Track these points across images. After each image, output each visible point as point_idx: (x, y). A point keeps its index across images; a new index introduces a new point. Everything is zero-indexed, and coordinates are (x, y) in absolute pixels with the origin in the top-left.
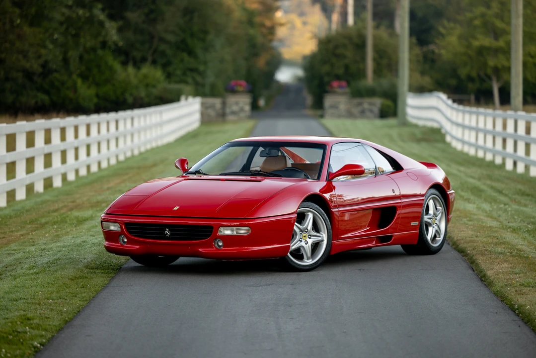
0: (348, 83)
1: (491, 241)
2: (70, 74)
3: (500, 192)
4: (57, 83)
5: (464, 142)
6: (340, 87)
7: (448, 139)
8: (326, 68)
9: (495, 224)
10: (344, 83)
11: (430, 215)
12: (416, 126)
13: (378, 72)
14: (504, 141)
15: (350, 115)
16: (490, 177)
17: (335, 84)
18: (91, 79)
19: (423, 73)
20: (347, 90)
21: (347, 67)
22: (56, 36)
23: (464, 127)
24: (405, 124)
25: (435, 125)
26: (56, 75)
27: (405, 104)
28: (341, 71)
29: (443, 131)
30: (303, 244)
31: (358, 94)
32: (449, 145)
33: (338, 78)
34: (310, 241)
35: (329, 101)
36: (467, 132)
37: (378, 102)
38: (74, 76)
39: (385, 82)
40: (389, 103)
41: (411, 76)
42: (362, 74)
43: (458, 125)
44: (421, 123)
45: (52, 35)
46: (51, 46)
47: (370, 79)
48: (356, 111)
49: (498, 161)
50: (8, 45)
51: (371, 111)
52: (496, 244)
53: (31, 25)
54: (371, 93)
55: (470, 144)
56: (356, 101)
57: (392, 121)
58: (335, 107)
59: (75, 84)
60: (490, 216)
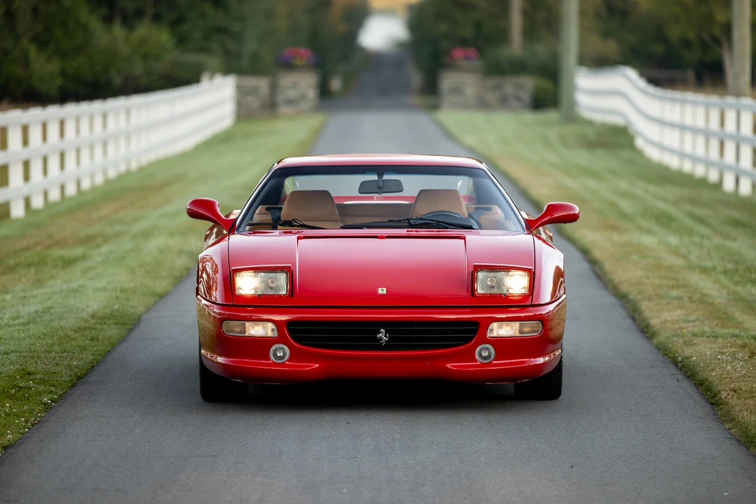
0: (481, 52)
1: (665, 282)
3: (701, 220)
5: (662, 147)
6: (467, 58)
7: (640, 143)
8: (443, 27)
9: (678, 262)
10: (472, 52)
12: (589, 123)
13: (530, 33)
14: (722, 145)
15: (483, 104)
16: (692, 201)
17: (458, 53)
18: (52, 46)
19: (606, 34)
20: (478, 63)
21: (478, 25)
23: (662, 123)
24: (572, 118)
25: (618, 121)
27: (573, 87)
28: (467, 32)
29: (631, 131)
31: (497, 70)
32: (639, 153)
33: (463, 43)
35: (448, 81)
36: (667, 131)
37: (529, 84)
38: (24, 42)
39: (541, 50)
40: (546, 84)
41: (582, 40)
42: (502, 36)
43: (654, 119)
44: (598, 118)
47: (516, 46)
48: (492, 97)
49: (713, 176)
51: (518, 99)
52: (673, 287)
54: (518, 68)
55: (672, 151)
56: (492, 81)
57: (551, 115)
58: (457, 91)
59: (26, 55)
60: (675, 252)
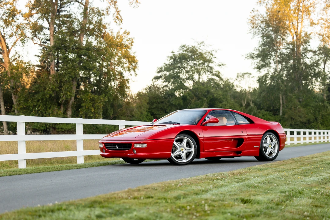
2: (317, 123)
4: (313, 126)
11: (268, 144)
18: (324, 125)
22: (311, 111)
26: (313, 123)
30: (181, 153)
34: (185, 152)
38: (319, 124)
45: (310, 111)
46: (310, 114)
50: (295, 114)
53: (304, 108)
59: (319, 126)
